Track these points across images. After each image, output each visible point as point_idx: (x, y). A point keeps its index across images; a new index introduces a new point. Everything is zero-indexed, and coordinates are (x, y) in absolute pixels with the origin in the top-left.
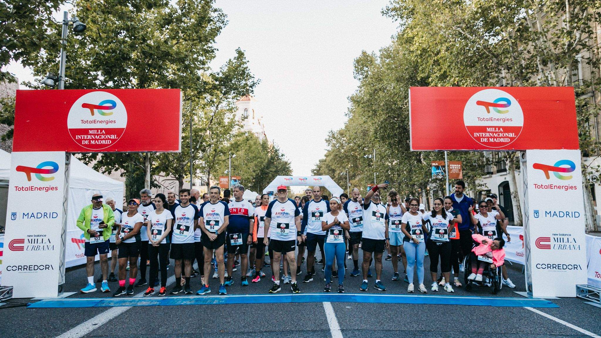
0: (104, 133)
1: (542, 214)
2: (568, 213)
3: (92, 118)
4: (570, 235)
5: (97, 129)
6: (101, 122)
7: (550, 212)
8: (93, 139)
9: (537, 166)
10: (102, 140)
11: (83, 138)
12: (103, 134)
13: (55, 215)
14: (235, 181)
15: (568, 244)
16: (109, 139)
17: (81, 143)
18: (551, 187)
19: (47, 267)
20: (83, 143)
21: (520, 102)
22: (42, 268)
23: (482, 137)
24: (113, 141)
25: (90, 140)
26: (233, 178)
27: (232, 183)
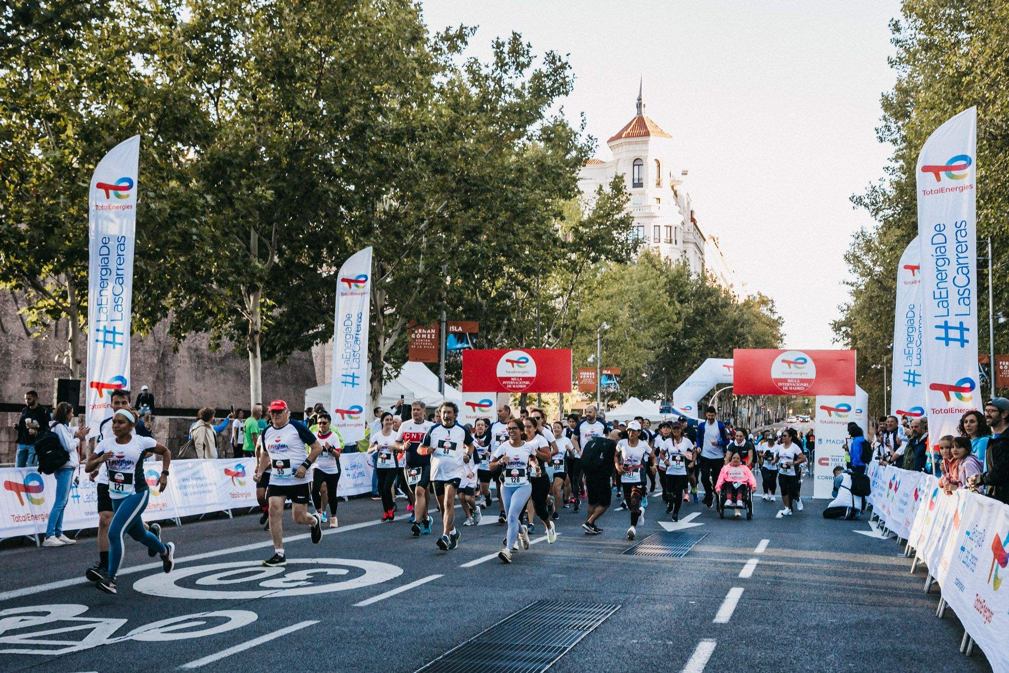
1: (824, 441)
3: (512, 369)
5: (517, 377)
6: (519, 372)
7: (830, 440)
8: (514, 384)
9: (823, 407)
10: (520, 384)
11: (507, 383)
12: (521, 381)
14: (609, 377)
16: (525, 384)
17: (506, 386)
23: (784, 386)
24: (528, 385)
26: (605, 372)
27: (605, 381)
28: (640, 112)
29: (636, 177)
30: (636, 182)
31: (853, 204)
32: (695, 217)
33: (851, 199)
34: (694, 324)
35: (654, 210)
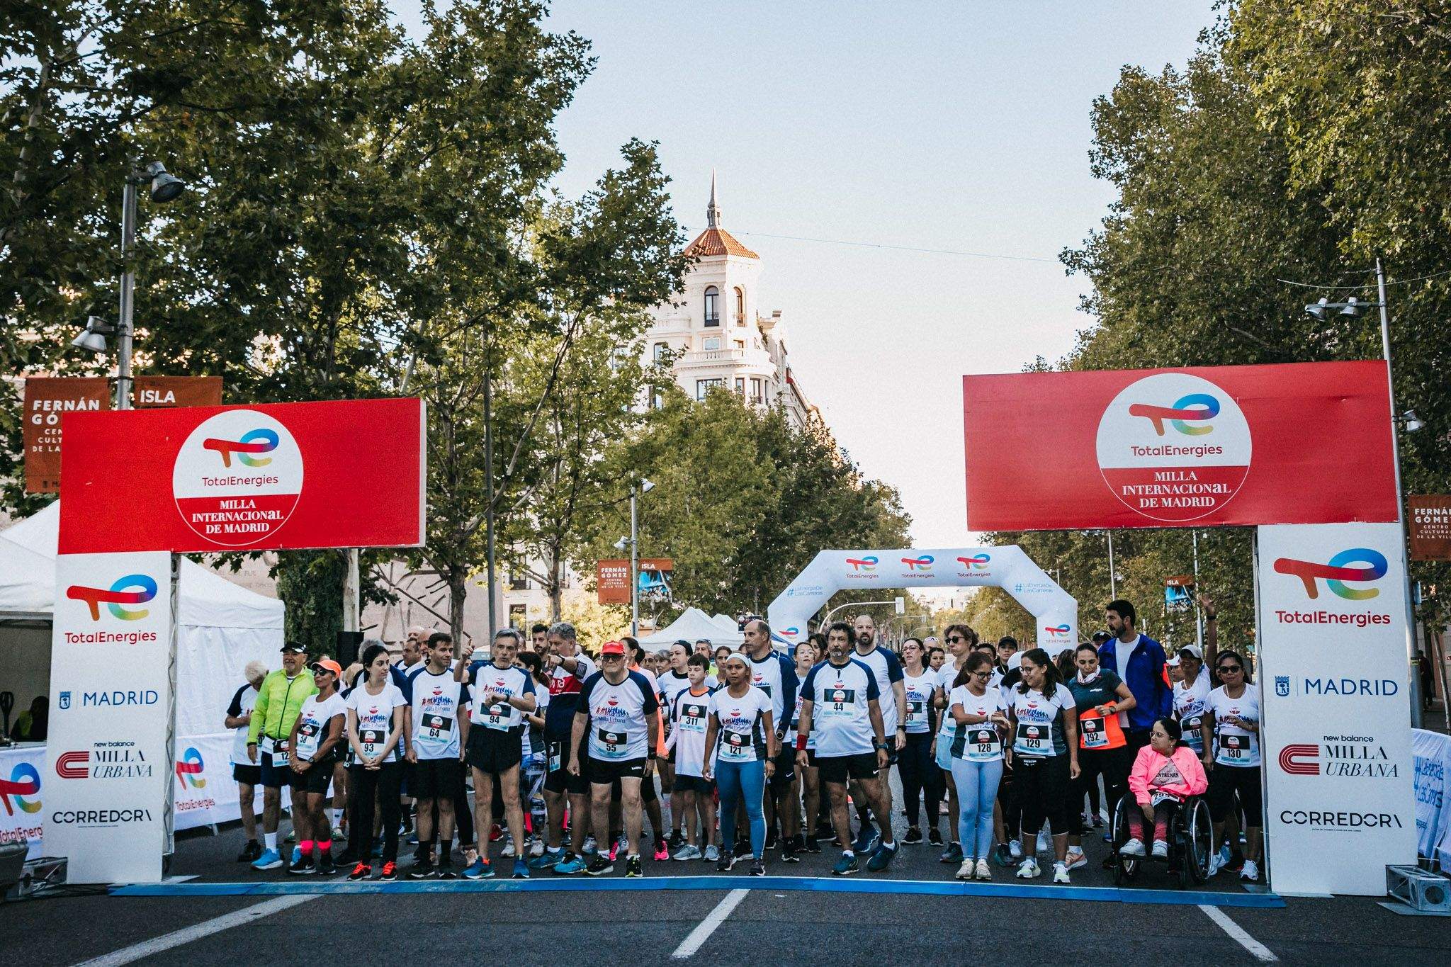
0: (254, 507)
1: (1296, 685)
2: (1365, 684)
3: (225, 473)
4: (1371, 739)
5: (239, 499)
6: (246, 481)
7: (1318, 681)
8: (229, 522)
9: (1283, 566)
10: (248, 522)
11: (207, 520)
12: (251, 510)
13: (152, 697)
14: (653, 575)
15: (1364, 763)
16: (264, 521)
17: (203, 530)
18: (1320, 617)
19: (139, 814)
20: (208, 532)
21: (1241, 403)
22: (126, 816)
23: (1144, 496)
24: (273, 524)
25: (222, 523)
27: (644, 582)
28: (712, 223)
29: (709, 311)
30: (709, 318)
31: (1065, 267)
32: (792, 376)
33: (1062, 257)
34: (798, 500)
35: (735, 356)
